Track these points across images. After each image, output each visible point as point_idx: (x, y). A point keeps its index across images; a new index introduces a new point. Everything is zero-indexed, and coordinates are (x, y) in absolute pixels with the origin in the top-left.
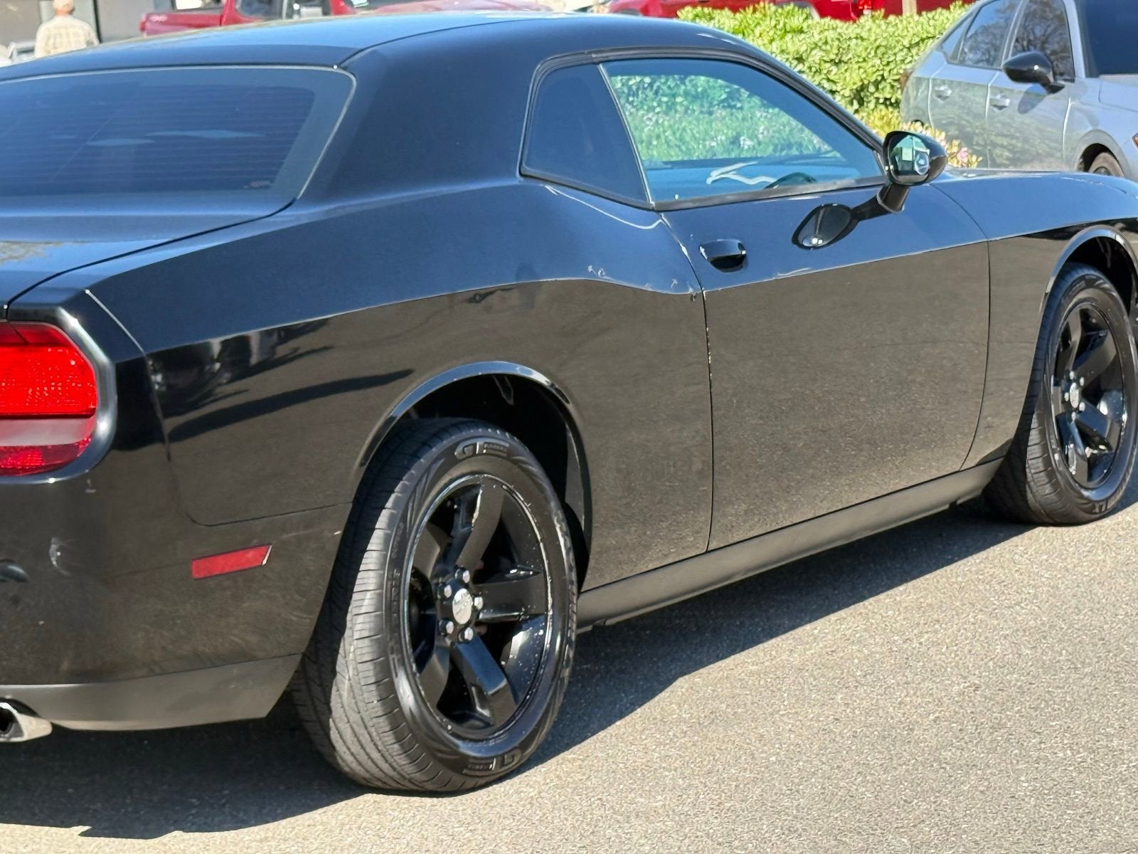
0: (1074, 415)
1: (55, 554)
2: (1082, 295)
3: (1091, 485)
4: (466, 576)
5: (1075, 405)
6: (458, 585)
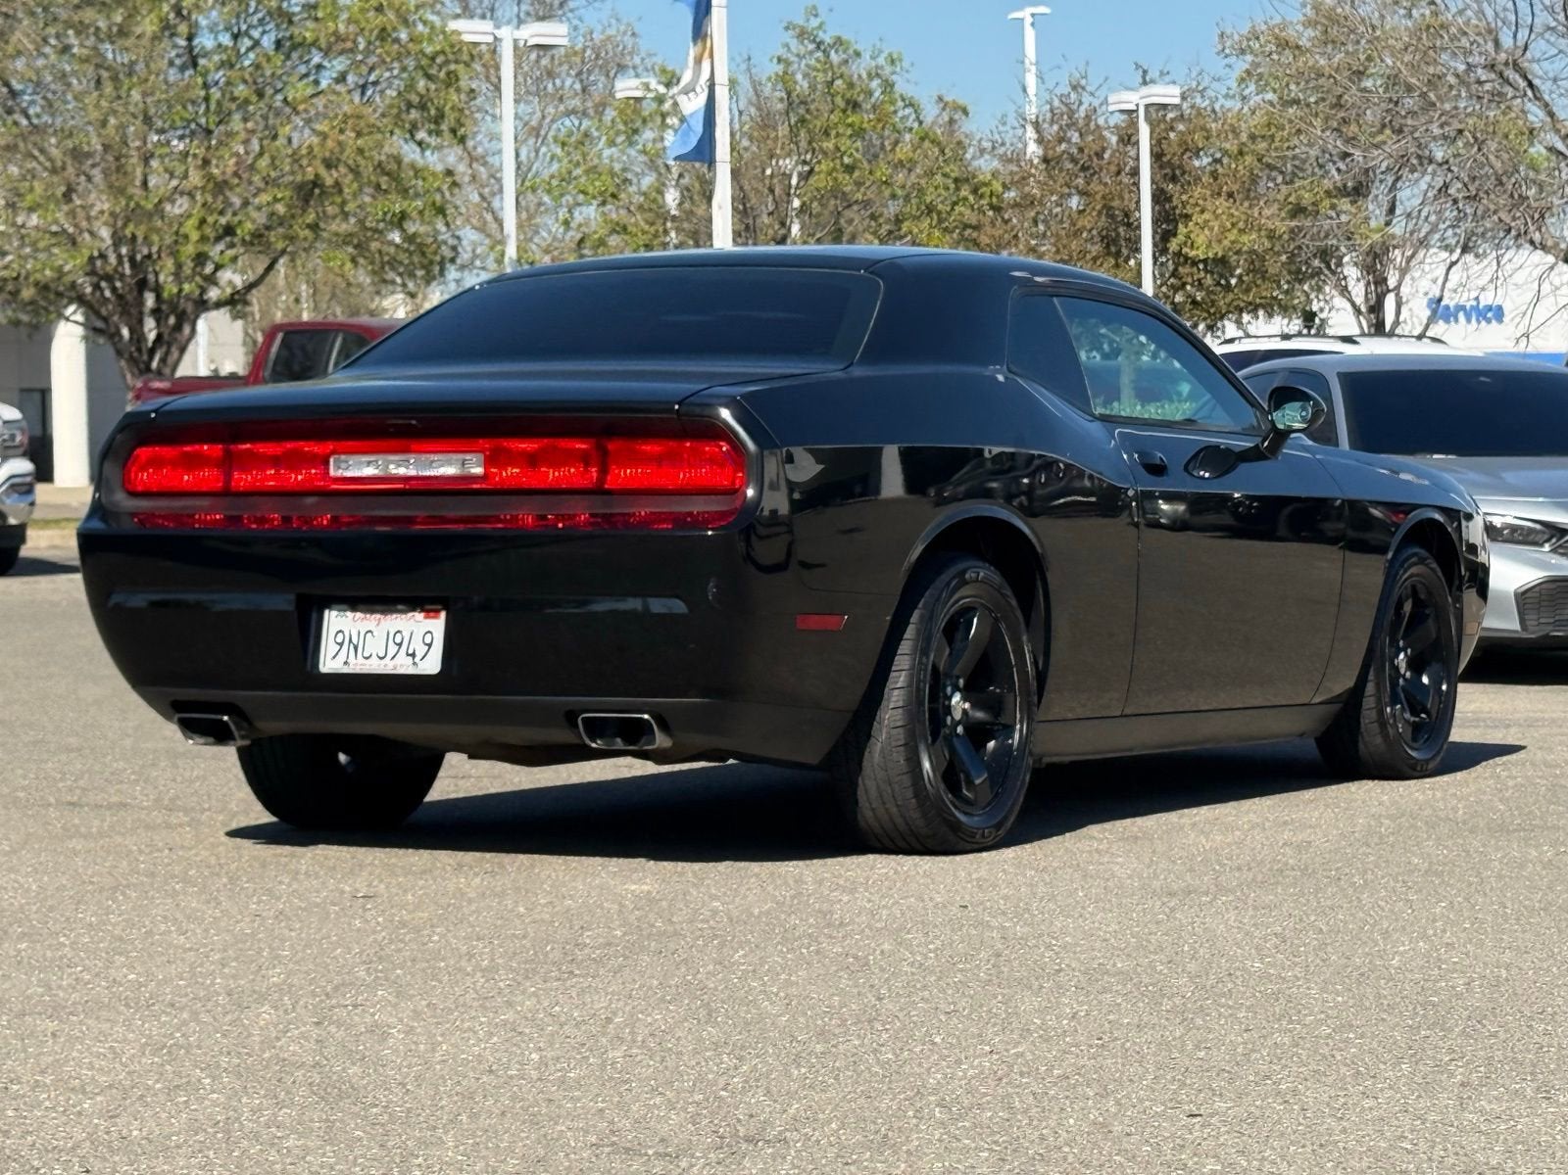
0: (1401, 681)
1: (712, 589)
2: (1413, 570)
3: (1415, 745)
4: (961, 682)
5: (1402, 671)
6: (956, 688)
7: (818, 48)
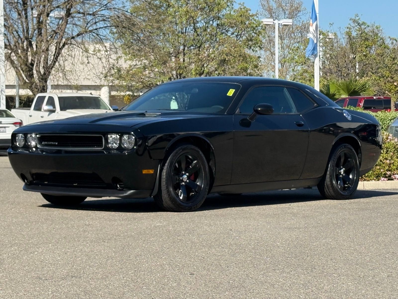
7: (358, 25)
